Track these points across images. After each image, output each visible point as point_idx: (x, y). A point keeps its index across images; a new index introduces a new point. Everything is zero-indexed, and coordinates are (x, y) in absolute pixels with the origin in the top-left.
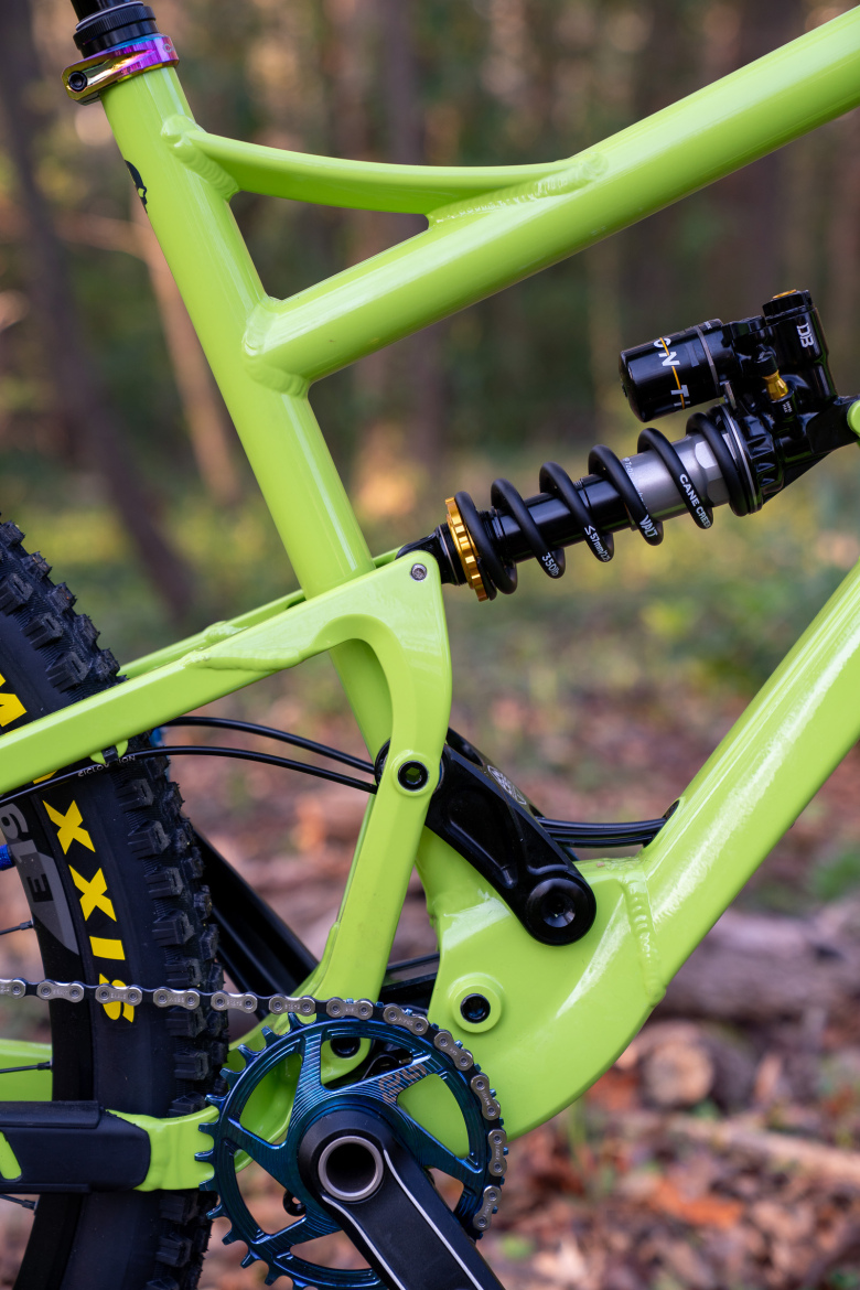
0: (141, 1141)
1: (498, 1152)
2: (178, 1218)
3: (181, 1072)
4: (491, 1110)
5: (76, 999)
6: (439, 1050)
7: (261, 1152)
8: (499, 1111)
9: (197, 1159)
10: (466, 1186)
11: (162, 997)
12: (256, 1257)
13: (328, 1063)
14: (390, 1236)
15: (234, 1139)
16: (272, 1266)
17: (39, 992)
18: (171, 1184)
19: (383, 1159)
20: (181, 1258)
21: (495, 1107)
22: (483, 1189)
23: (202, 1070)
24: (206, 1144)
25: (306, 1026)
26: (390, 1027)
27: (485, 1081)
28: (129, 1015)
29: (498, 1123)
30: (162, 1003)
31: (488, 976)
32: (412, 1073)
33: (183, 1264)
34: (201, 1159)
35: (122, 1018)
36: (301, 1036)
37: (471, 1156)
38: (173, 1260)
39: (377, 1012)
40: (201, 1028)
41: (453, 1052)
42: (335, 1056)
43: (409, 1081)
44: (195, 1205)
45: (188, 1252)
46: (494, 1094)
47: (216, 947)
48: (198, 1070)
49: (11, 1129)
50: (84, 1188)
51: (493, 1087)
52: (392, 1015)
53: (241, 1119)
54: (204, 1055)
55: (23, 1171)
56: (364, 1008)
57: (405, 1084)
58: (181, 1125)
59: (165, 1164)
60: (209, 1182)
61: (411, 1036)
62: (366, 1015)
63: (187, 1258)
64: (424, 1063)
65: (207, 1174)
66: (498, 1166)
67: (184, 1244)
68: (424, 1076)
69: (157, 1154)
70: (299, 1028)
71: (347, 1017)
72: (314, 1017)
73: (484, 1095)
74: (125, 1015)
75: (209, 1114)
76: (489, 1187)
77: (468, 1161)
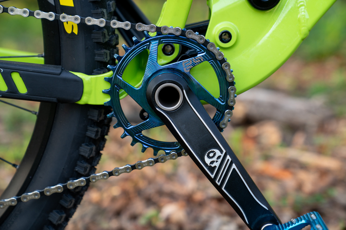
0: (80, 83)
1: (232, 96)
2: (95, 119)
3: (98, 58)
4: (230, 77)
5: (51, 19)
6: (209, 50)
7: (130, 91)
8: (233, 78)
9: (103, 92)
10: (217, 110)
11: (89, 21)
12: (127, 134)
13: (160, 58)
14: (185, 125)
15: (119, 84)
16: (134, 138)
17: (35, 15)
18: (92, 102)
19: (183, 94)
20: (96, 135)
21: (232, 76)
22: (225, 111)
23: (107, 58)
24: (107, 86)
25: (152, 37)
26: (188, 40)
27: (228, 65)
28: (76, 31)
29: (232, 84)
30: (89, 24)
31: (232, 24)
32: (197, 60)
33: (97, 138)
34: (105, 92)
35: (72, 33)
36: (149, 41)
37: (220, 97)
38: (93, 136)
39: (183, 33)
40: (107, 40)
41: (215, 52)
42: (164, 55)
43: (196, 64)
44: (102, 114)
45: (99, 133)
46: (232, 71)
47: (114, 6)
48: (105, 57)
49: (22, 72)
50: (55, 100)
51: (231, 69)
52: (190, 34)
53: (123, 76)
54: (108, 52)
55: (28, 90)
56: (177, 30)
57: (194, 65)
58: (97, 78)
59: (90, 93)
60: (108, 102)
61: (198, 44)
62: (178, 33)
63: (99, 136)
64: (202, 56)
65: (107, 99)
66: (232, 102)
67: (98, 130)
68: (202, 62)
69: (86, 89)
70: (149, 38)
71: (170, 34)
72: (155, 33)
73: (228, 71)
74: (74, 31)
75: (109, 74)
76: (228, 110)
77: (219, 99)
